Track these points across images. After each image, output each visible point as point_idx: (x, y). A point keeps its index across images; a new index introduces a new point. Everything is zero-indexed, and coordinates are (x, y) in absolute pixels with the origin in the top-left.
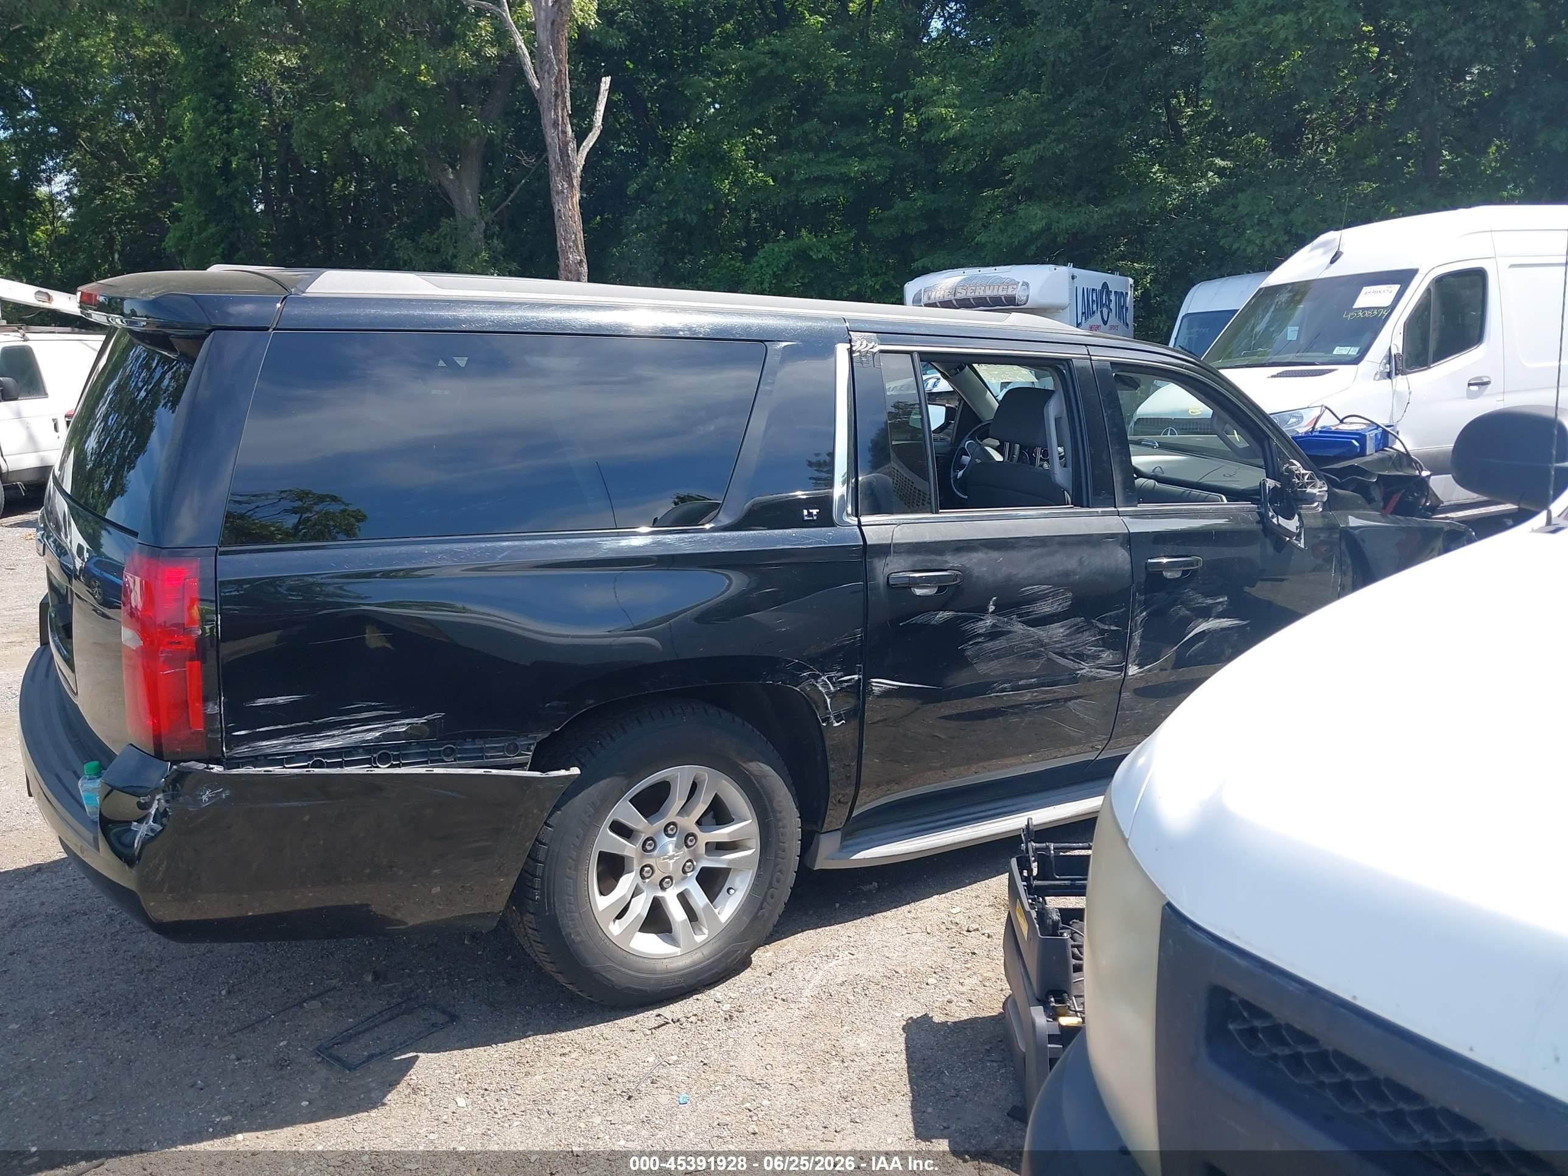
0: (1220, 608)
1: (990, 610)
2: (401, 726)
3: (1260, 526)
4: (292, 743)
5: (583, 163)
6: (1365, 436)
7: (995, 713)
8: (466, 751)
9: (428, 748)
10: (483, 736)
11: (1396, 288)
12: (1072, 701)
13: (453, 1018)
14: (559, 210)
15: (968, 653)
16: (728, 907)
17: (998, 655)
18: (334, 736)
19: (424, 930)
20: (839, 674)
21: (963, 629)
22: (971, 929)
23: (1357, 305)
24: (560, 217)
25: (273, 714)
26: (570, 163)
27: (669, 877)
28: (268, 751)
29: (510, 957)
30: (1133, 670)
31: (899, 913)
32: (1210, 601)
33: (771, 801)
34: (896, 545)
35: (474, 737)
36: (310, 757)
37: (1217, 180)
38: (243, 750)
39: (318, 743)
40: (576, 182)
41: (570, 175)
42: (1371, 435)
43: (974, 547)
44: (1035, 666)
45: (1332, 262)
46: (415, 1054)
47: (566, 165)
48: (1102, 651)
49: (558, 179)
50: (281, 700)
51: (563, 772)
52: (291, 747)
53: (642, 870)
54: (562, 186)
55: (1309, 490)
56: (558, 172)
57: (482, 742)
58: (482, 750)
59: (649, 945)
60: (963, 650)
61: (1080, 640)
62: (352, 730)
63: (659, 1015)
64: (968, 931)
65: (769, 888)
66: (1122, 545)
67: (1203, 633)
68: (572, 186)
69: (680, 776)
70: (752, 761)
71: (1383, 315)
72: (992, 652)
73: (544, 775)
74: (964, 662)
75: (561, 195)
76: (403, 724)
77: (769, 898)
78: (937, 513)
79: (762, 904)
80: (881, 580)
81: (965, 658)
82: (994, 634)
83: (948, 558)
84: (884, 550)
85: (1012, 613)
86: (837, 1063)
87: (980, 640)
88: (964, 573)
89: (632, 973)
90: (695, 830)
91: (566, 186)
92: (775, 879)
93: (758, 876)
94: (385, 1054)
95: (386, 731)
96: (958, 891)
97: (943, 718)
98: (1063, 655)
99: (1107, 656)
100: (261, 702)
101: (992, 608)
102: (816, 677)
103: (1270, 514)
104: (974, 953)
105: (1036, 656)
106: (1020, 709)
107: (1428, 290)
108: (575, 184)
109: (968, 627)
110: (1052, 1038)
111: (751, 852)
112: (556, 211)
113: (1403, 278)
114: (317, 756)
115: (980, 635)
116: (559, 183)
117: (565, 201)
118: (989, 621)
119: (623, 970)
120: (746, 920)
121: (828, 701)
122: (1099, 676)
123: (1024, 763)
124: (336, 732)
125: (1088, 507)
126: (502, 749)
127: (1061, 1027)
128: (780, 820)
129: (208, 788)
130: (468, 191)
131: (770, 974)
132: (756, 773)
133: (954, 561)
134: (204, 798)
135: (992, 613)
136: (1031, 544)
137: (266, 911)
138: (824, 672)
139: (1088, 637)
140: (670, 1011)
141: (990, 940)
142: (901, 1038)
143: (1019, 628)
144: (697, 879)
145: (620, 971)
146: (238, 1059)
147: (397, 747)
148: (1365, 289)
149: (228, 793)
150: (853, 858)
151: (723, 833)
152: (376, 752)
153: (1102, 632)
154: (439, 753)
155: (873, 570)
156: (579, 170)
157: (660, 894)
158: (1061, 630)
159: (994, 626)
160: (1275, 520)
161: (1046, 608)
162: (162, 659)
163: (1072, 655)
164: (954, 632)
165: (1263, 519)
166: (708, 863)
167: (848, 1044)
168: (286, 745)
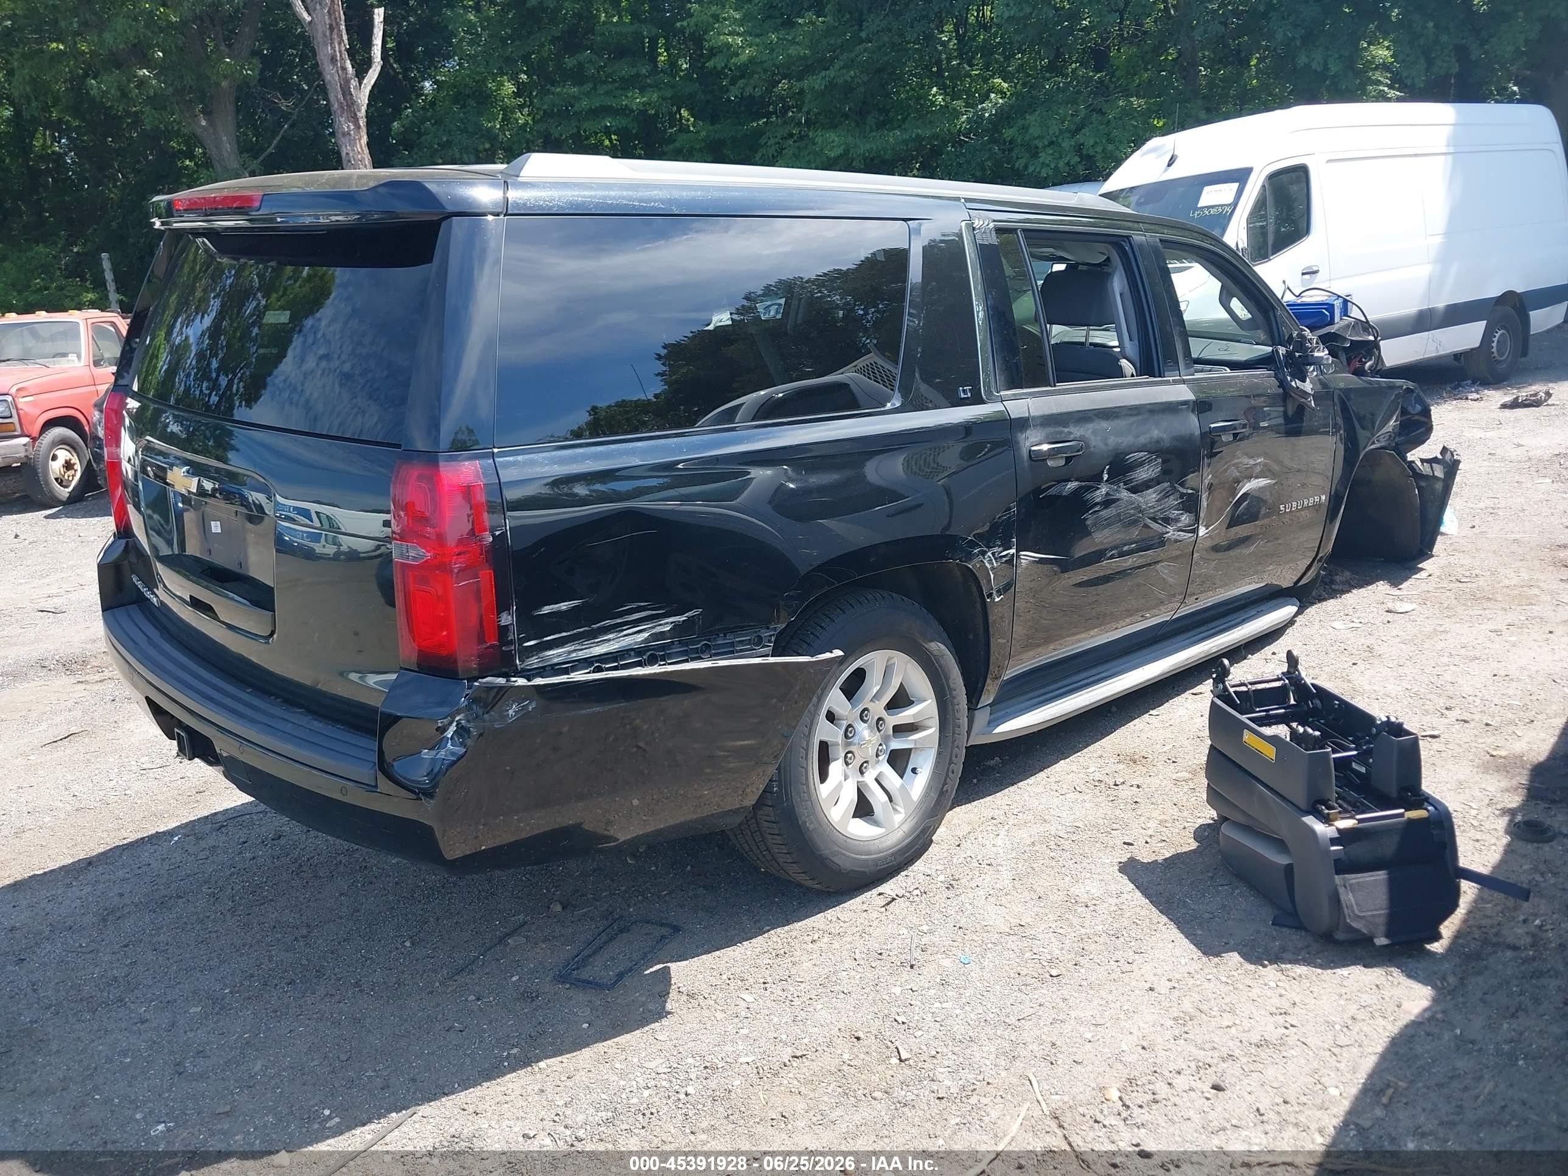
0: (1258, 469)
1: (1105, 479)
2: (665, 626)
3: (1281, 391)
4: (575, 651)
5: (367, 102)
6: (1333, 305)
7: (1106, 579)
8: (719, 646)
9: (687, 646)
10: (732, 630)
11: (1235, 186)
12: (1160, 564)
13: (676, 929)
14: (347, 154)
15: (1088, 522)
16: (919, 784)
17: (1109, 523)
18: (609, 640)
19: (634, 843)
20: (1001, 549)
21: (1085, 499)
22: (1118, 783)
23: (1202, 203)
24: (349, 161)
25: (558, 622)
26: (353, 103)
27: (866, 762)
28: (556, 660)
29: (689, 868)
30: (1202, 531)
31: (1038, 779)
32: (1252, 462)
33: (947, 680)
34: (1034, 418)
35: (726, 632)
36: (591, 664)
37: (1001, 101)
38: (534, 662)
39: (597, 648)
40: (362, 122)
41: (356, 115)
42: (1338, 304)
43: (1089, 417)
44: (1135, 533)
45: (1169, 165)
46: (662, 966)
47: (350, 105)
48: (1182, 514)
49: (342, 119)
50: (564, 606)
51: (828, 655)
52: (574, 655)
53: (846, 757)
54: (348, 127)
55: (1316, 354)
56: (343, 112)
57: (732, 637)
58: (732, 644)
59: (859, 829)
60: (1085, 519)
61: (1167, 505)
62: (625, 632)
63: (880, 894)
64: (1116, 785)
65: (950, 765)
66: (1193, 411)
67: (1245, 495)
68: (358, 127)
69: (875, 661)
70: (930, 641)
71: (1227, 212)
72: (1106, 520)
73: (814, 659)
74: (1086, 532)
75: (347, 137)
76: (667, 623)
77: (950, 774)
78: (1055, 386)
79: (945, 780)
80: (1025, 453)
81: (1086, 527)
82: (1108, 503)
83: (1072, 429)
84: (1023, 424)
85: (1119, 480)
86: (1081, 909)
87: (1097, 509)
88: (1084, 444)
89: (854, 856)
90: (884, 714)
91: (352, 127)
92: (954, 756)
93: (939, 753)
94: (634, 968)
95: (654, 631)
96: (1079, 754)
97: (1075, 585)
98: (1154, 520)
99: (1185, 519)
100: (547, 610)
101: (1106, 477)
102: (984, 553)
103: (1289, 378)
104: (1136, 802)
105: (1134, 523)
106: (1122, 574)
107: (1263, 186)
108: (362, 125)
109: (1089, 496)
110: (1334, 841)
111: (932, 731)
112: (343, 154)
113: (1240, 176)
114: (597, 661)
115: (1097, 504)
116: (345, 124)
117: (353, 145)
118: (1104, 490)
119: (847, 853)
120: (934, 796)
121: (992, 576)
122: (1179, 538)
123: (1092, 636)
124: (611, 636)
125: (1160, 377)
126: (749, 642)
127: (1339, 830)
128: (954, 698)
129: (514, 702)
130: (225, 138)
131: (959, 846)
132: (935, 653)
133: (1076, 431)
134: (511, 712)
135: (1106, 481)
136: (1129, 413)
137: (498, 842)
138: (989, 547)
139: (1173, 501)
140: (889, 888)
141: (1141, 789)
142: (1125, 880)
143: (1124, 494)
144: (888, 761)
145: (844, 854)
146: (478, 999)
147: (663, 647)
148: (1207, 189)
149: (534, 705)
150: (996, 731)
151: (906, 715)
152: (648, 654)
153: (1182, 495)
154: (696, 651)
155: (1018, 443)
156: (364, 109)
157: (861, 779)
158: (1154, 496)
159: (1108, 494)
160: (1293, 384)
161: (1143, 474)
162: (456, 571)
163: (1162, 519)
164: (1078, 504)
165: (1283, 384)
166: (897, 744)
167: (1079, 890)
168: (570, 652)
